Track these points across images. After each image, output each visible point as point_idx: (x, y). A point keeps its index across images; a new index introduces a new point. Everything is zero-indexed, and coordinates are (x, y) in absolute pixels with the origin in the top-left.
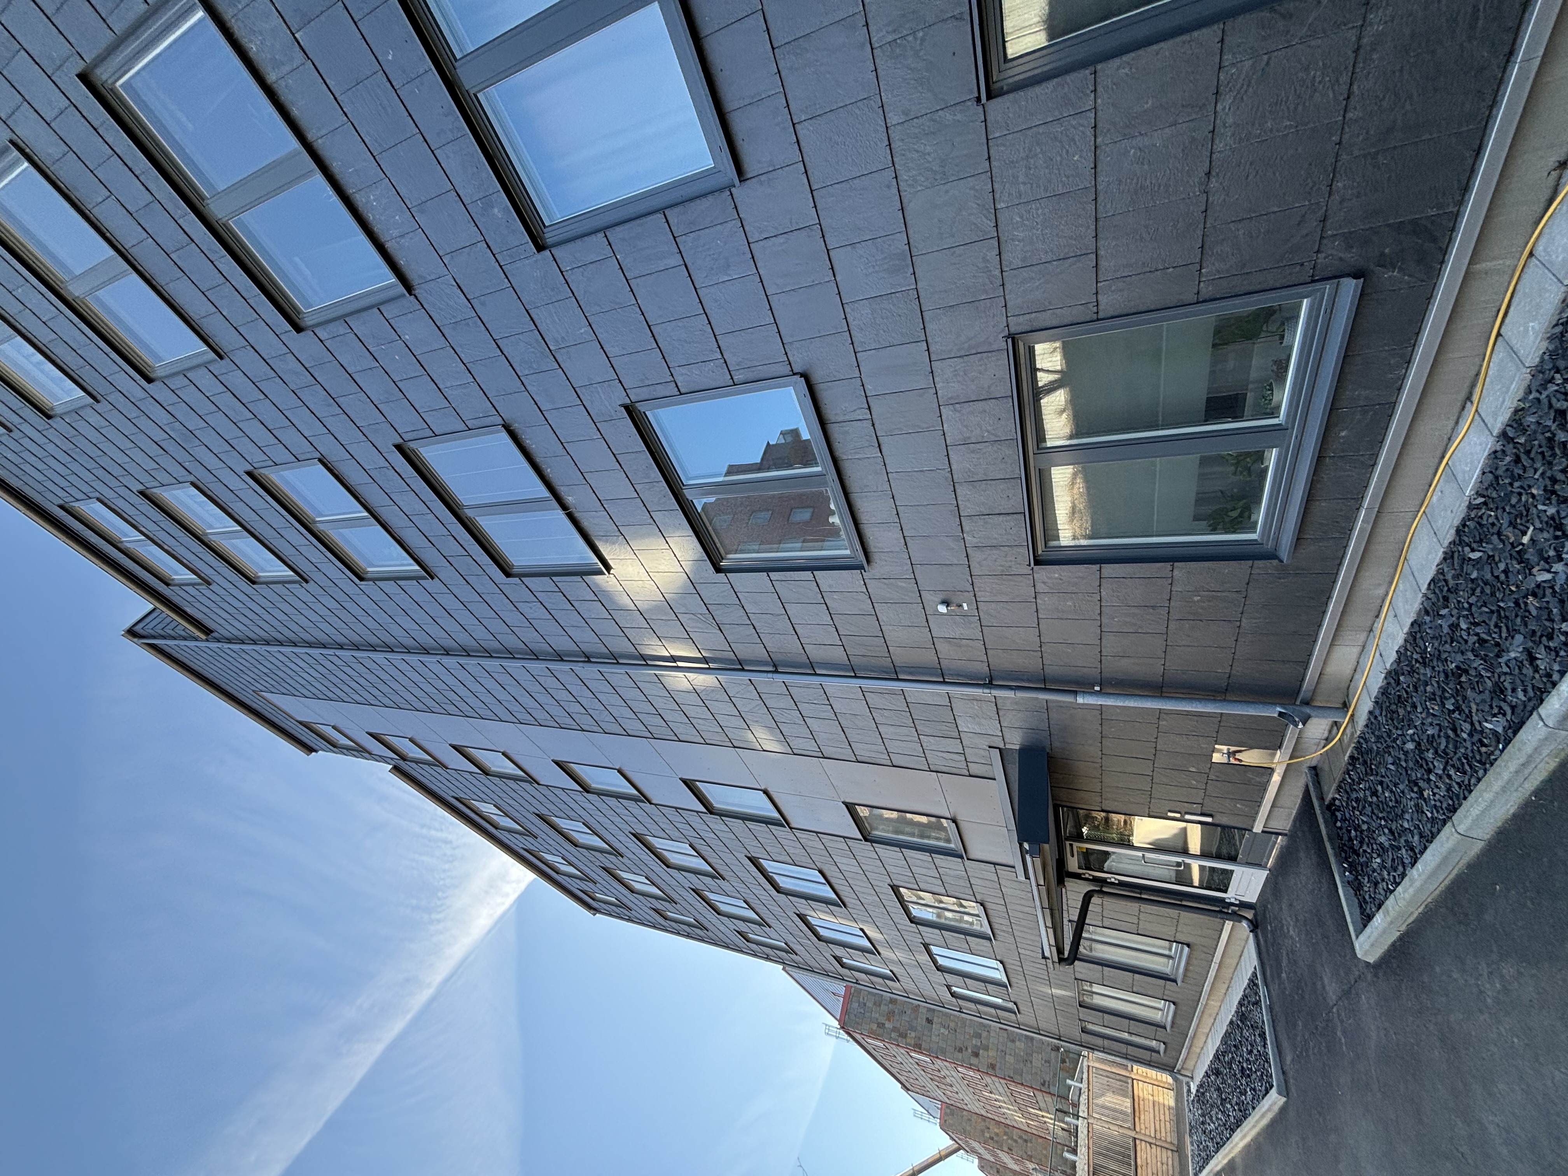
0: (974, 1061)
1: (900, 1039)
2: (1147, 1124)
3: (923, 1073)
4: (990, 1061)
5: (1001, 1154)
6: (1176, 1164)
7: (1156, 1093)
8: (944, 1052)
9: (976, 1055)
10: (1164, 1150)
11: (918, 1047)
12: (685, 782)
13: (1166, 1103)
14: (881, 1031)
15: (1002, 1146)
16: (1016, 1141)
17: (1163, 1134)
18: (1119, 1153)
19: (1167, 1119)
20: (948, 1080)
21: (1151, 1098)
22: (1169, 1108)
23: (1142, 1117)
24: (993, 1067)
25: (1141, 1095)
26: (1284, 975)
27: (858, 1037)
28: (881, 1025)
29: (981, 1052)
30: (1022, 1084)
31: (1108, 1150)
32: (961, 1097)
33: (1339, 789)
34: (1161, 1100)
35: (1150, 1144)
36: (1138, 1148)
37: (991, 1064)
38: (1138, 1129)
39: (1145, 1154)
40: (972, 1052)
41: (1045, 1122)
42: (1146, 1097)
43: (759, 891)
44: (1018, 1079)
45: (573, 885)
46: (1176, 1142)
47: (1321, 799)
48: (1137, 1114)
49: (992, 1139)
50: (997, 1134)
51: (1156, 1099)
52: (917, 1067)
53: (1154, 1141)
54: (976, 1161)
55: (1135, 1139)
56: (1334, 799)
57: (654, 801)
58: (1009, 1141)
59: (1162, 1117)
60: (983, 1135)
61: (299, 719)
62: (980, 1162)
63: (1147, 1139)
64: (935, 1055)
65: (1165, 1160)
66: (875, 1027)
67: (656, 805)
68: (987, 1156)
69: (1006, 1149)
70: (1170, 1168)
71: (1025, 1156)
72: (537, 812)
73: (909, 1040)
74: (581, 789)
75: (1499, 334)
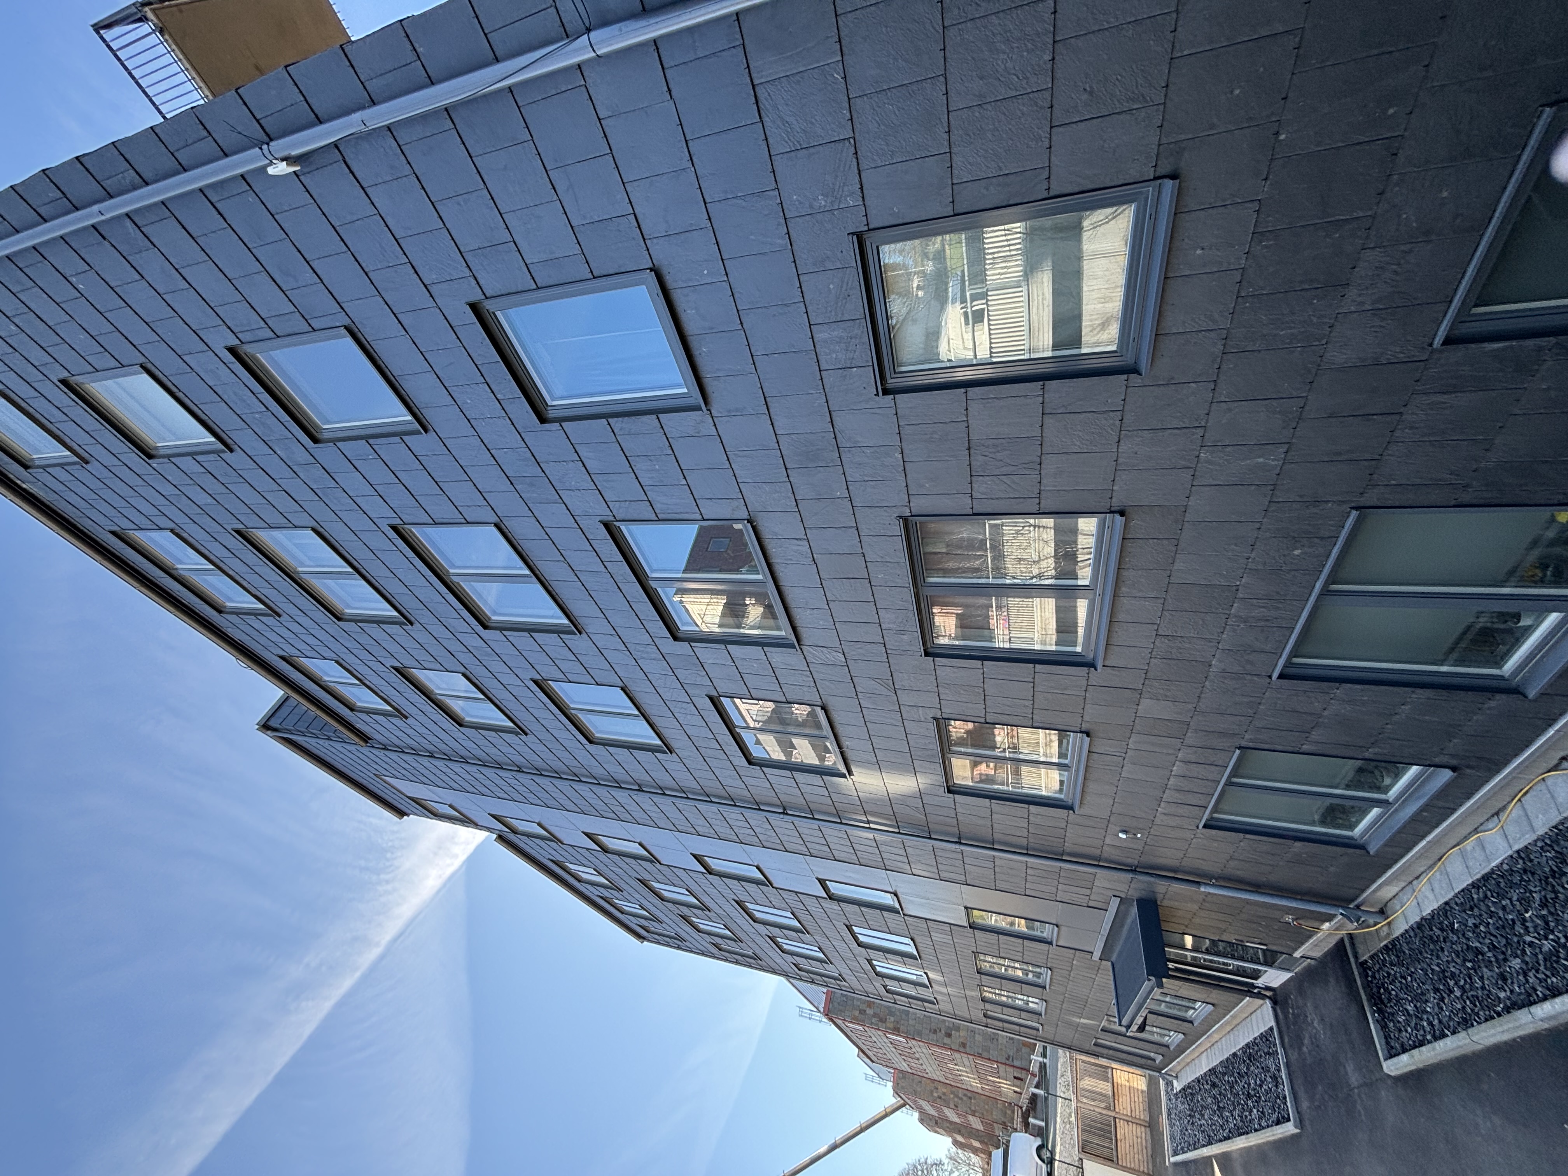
0: (947, 1040)
1: (880, 1024)
2: (1124, 1106)
3: (894, 1050)
4: (961, 1040)
5: (946, 1110)
6: (1149, 1137)
7: (1131, 1079)
8: (920, 1033)
9: (949, 1035)
10: (1139, 1127)
11: (897, 1031)
12: (819, 880)
13: (1140, 1088)
14: (862, 1017)
15: (948, 1104)
16: (961, 1099)
17: (1137, 1113)
18: (1098, 1129)
19: (1141, 1100)
20: (917, 1055)
21: (1127, 1084)
22: (1142, 1091)
23: (1121, 1100)
24: (964, 1045)
25: (1119, 1081)
26: (1305, 1049)
27: (839, 1022)
28: (862, 1012)
29: (953, 1032)
30: (989, 1059)
31: (1091, 1127)
32: (924, 1067)
33: (1372, 957)
34: (1135, 1086)
35: (1128, 1121)
36: (1118, 1125)
37: (963, 1043)
38: (1117, 1110)
39: (1123, 1130)
40: (946, 1033)
41: (1000, 1087)
42: (1123, 1083)
43: (839, 944)
44: (985, 1055)
45: (632, 922)
46: (1148, 1119)
47: (1356, 957)
48: (1116, 1097)
49: (940, 1098)
50: (944, 1094)
51: (1131, 1084)
52: (890, 1045)
53: (1130, 1119)
54: (916, 1115)
55: (1115, 1118)
56: (1366, 961)
57: (774, 885)
58: (956, 1099)
59: (1136, 1100)
60: (932, 1095)
61: (409, 795)
62: (920, 1116)
63: (1124, 1118)
64: (909, 1036)
65: (1139, 1134)
66: (857, 1013)
67: (776, 888)
68: (932, 1112)
69: (952, 1106)
70: (1144, 1142)
71: (969, 1112)
72: (640, 877)
73: (888, 1025)
74: (705, 871)
75: (1519, 800)
